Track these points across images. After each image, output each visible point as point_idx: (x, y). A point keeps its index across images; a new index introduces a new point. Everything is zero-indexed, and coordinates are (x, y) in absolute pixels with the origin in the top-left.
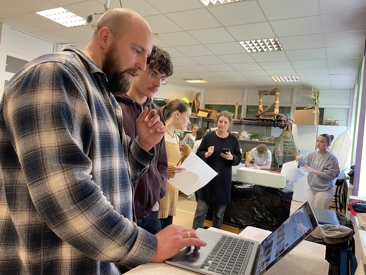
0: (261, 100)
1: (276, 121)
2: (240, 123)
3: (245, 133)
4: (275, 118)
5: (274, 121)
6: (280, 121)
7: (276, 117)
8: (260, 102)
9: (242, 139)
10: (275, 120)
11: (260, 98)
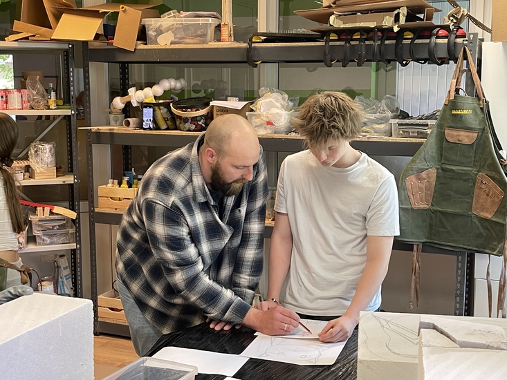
1: (409, 35)
2: (249, 59)
3: (271, 105)
4: (402, 20)
5: (399, 36)
6: (427, 31)
9: (262, 133)
10: (403, 30)
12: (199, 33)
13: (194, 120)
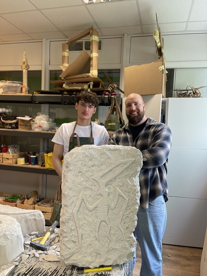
0: (66, 54)
2: (32, 100)
3: (41, 119)
4: (91, 87)
7: (92, 83)
8: (64, 57)
9: (37, 130)
11: (64, 50)
12: (14, 89)
13: (10, 124)
